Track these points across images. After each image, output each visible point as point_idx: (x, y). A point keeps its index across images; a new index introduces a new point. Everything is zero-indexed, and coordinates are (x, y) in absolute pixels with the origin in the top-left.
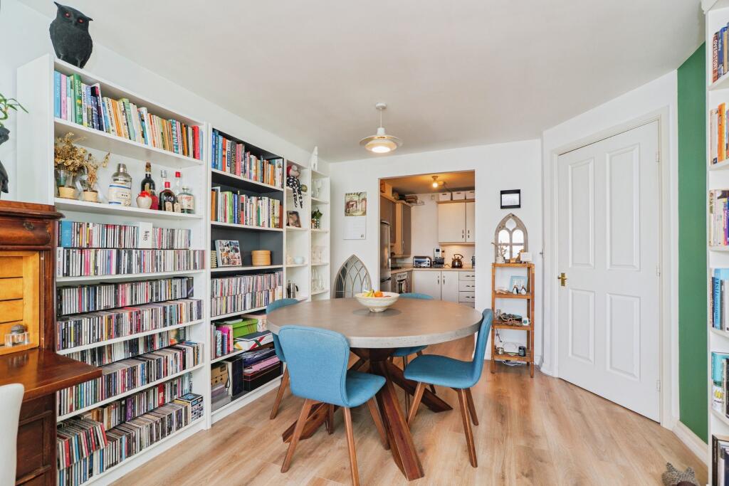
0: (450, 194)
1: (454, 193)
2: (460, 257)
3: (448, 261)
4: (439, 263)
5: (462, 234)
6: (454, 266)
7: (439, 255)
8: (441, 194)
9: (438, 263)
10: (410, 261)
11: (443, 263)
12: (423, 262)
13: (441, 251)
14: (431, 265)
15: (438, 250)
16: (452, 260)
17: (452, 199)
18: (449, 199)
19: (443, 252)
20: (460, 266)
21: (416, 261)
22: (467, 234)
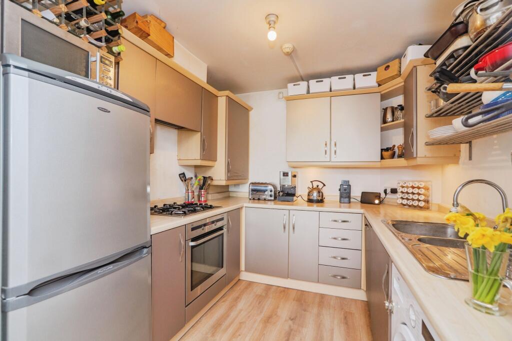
0: (305, 83)
1: (312, 82)
2: (321, 186)
3: (302, 191)
4: (288, 195)
5: (323, 148)
6: (310, 201)
7: (288, 182)
8: (290, 85)
9: (286, 195)
10: (244, 190)
11: (294, 195)
12: (264, 191)
13: (290, 175)
14: (275, 198)
15: (286, 174)
16: (307, 191)
17: (308, 92)
18: (304, 91)
19: (295, 176)
20: (321, 201)
21: (253, 190)
22: (333, 149)
